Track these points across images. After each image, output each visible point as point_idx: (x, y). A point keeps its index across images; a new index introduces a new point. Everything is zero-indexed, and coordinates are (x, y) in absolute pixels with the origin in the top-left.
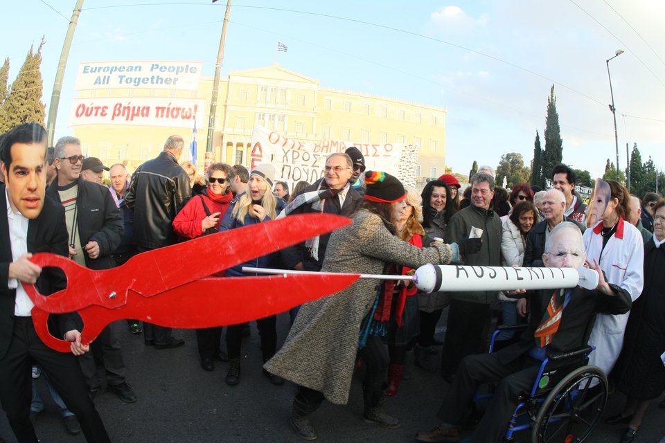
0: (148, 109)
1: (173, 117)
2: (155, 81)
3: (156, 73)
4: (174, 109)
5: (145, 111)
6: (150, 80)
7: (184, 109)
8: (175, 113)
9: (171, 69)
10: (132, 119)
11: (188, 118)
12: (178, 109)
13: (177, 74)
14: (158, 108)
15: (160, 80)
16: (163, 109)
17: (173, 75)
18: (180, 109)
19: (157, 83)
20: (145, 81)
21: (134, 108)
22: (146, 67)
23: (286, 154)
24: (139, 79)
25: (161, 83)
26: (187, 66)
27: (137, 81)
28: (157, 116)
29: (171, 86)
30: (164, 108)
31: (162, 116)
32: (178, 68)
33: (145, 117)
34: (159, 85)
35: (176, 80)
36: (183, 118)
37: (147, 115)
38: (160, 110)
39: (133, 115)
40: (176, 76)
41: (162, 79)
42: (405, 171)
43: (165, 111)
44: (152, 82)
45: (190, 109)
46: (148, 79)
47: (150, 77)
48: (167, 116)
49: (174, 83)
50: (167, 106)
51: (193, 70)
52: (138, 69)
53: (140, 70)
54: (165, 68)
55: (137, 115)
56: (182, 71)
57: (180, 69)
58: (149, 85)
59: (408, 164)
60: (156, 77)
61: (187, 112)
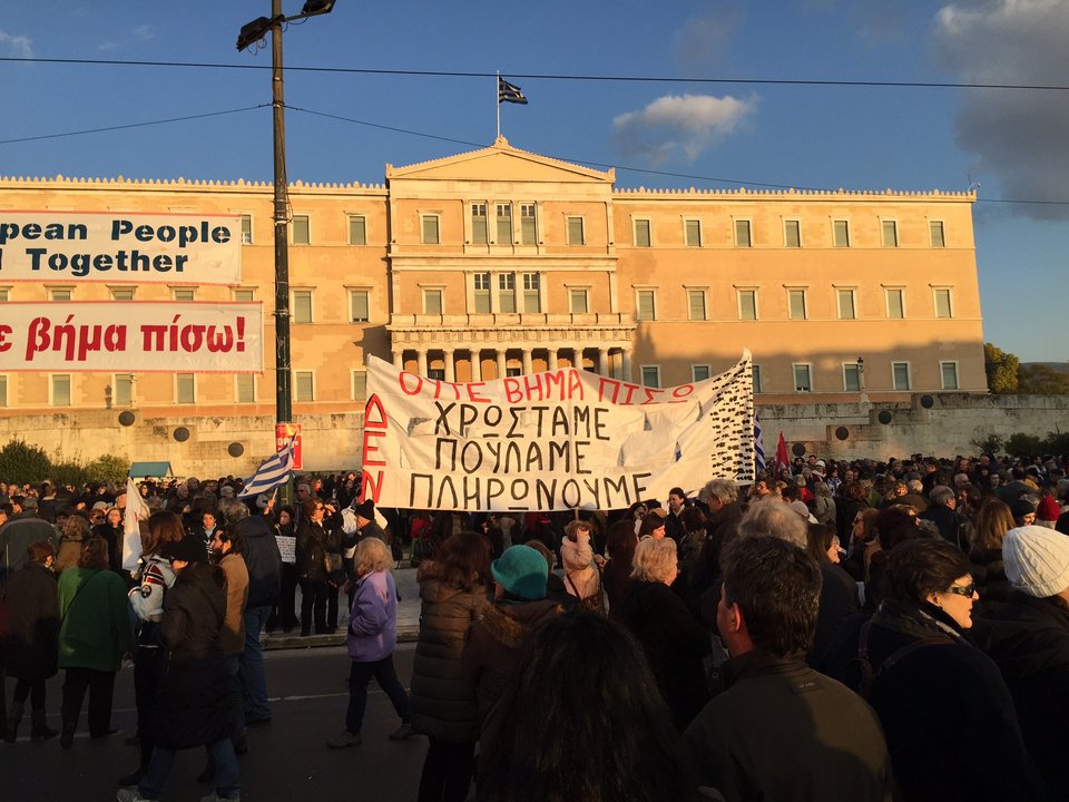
0: (122, 330)
1: (187, 347)
2: (128, 262)
3: (129, 243)
4: (187, 330)
5: (115, 338)
6: (115, 261)
7: (212, 328)
8: (192, 338)
9: (166, 234)
10: (82, 357)
11: (227, 348)
12: (198, 330)
13: (182, 245)
14: (147, 330)
15: (140, 262)
16: (161, 330)
17: (172, 249)
18: (203, 328)
19: (135, 267)
20: (102, 262)
21: (84, 329)
22: (100, 228)
23: (444, 413)
24: (86, 258)
25: (146, 268)
26: (205, 225)
27: (80, 262)
28: (147, 347)
29: (172, 275)
30: (165, 328)
31: (160, 347)
32: (183, 230)
33: (116, 352)
34: (140, 274)
35: (181, 261)
36: (213, 348)
37: (121, 346)
38: (154, 335)
39: (84, 347)
40: (182, 252)
41: (146, 259)
42: (727, 423)
43: (167, 336)
44: (122, 267)
45: (228, 329)
46: (109, 259)
47: (113, 255)
48: (174, 347)
49: (179, 268)
50: (169, 324)
51: (221, 235)
52: (77, 232)
53: (83, 236)
54: (150, 231)
55: (96, 346)
56: (193, 239)
57: (188, 234)
58: (114, 273)
59: (732, 405)
60: (129, 253)
61: (220, 336)
